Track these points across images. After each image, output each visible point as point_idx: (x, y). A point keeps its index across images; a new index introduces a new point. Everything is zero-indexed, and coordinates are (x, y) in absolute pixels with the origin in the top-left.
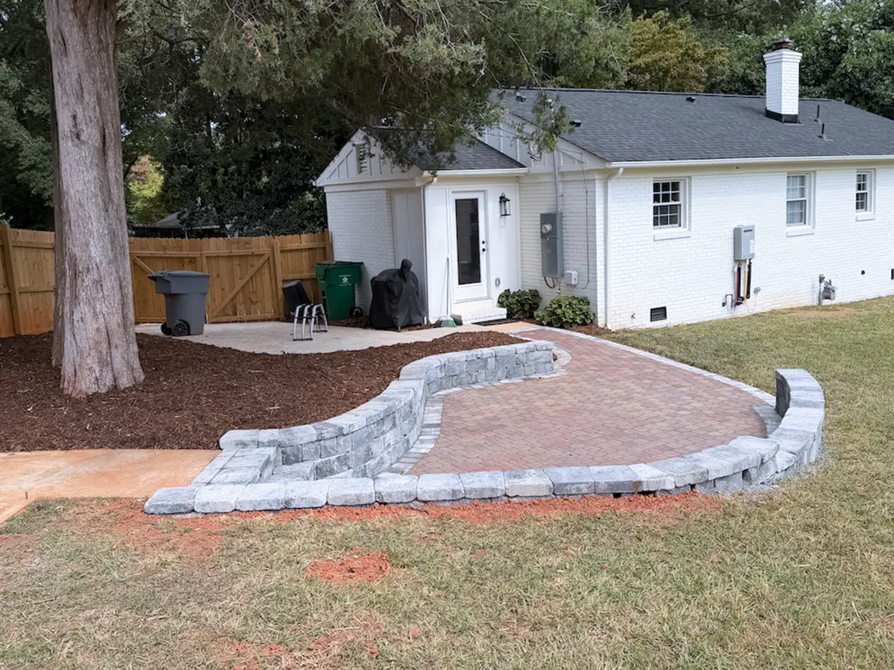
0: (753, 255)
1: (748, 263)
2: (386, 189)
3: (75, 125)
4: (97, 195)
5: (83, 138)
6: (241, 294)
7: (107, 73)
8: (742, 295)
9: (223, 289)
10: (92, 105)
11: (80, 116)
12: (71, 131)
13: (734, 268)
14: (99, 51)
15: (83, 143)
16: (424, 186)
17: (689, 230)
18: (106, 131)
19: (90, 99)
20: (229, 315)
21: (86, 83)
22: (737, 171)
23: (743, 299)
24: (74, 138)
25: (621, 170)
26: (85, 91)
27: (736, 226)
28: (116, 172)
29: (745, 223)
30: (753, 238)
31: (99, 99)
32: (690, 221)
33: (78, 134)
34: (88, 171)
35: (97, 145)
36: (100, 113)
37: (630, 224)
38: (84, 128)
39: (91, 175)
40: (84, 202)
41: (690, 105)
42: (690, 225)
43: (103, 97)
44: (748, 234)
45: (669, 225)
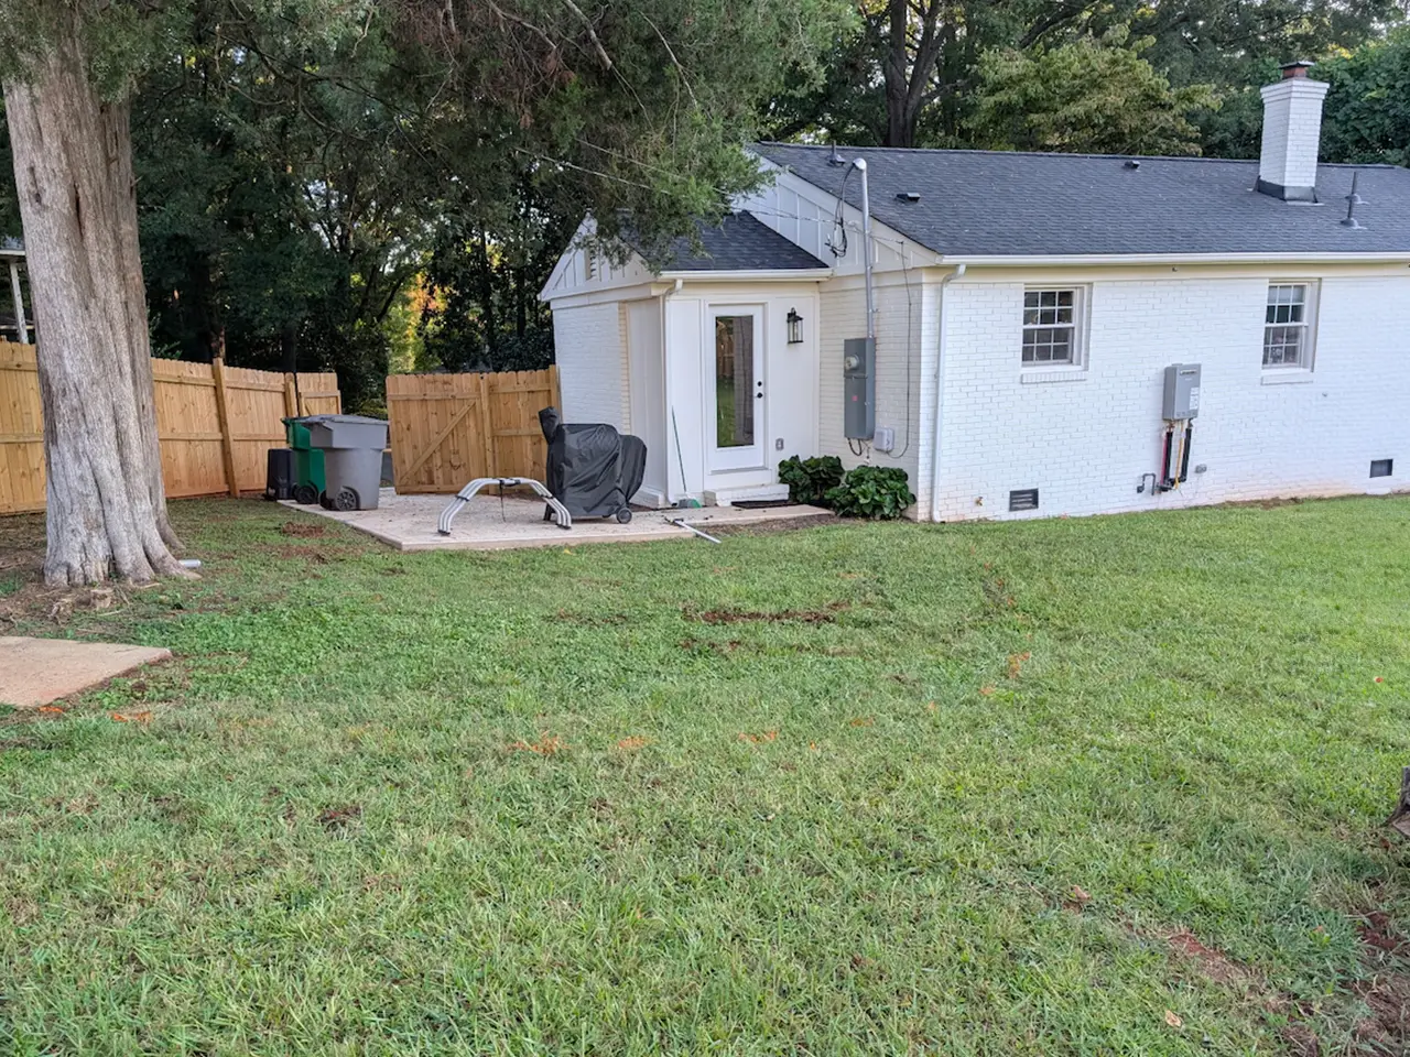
0: (1195, 413)
1: (1186, 426)
2: (620, 302)
3: (35, 183)
4: (70, 285)
5: (44, 201)
6: (438, 454)
7: (77, 105)
8: (1172, 476)
9: (415, 447)
10: (54, 152)
11: (39, 170)
12: (29, 191)
13: (1160, 430)
14: (62, 72)
15: (45, 208)
16: (664, 296)
17: (1086, 369)
18: (80, 191)
19: (52, 144)
20: (423, 483)
21: (45, 119)
22: (1174, 275)
23: (1173, 482)
24: (34, 201)
25: (962, 269)
26: (44, 130)
27: (1169, 365)
28: (99, 252)
29: (1185, 360)
30: (1198, 385)
31: (65, 144)
32: (1087, 355)
33: (38, 195)
34: (54, 250)
35: (66, 211)
36: (69, 164)
37: (981, 356)
38: (46, 186)
39: (60, 255)
40: (52, 294)
41: (1129, 175)
42: (1087, 361)
43: (72, 140)
44: (1188, 379)
45: (1052, 361)
